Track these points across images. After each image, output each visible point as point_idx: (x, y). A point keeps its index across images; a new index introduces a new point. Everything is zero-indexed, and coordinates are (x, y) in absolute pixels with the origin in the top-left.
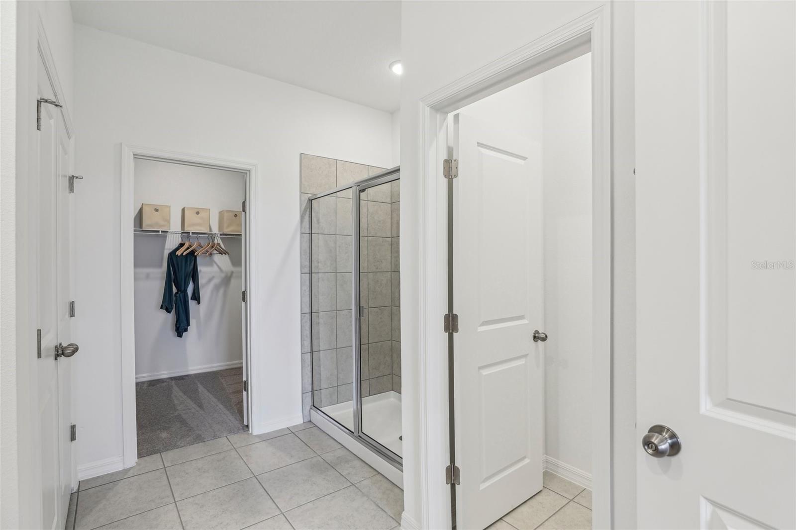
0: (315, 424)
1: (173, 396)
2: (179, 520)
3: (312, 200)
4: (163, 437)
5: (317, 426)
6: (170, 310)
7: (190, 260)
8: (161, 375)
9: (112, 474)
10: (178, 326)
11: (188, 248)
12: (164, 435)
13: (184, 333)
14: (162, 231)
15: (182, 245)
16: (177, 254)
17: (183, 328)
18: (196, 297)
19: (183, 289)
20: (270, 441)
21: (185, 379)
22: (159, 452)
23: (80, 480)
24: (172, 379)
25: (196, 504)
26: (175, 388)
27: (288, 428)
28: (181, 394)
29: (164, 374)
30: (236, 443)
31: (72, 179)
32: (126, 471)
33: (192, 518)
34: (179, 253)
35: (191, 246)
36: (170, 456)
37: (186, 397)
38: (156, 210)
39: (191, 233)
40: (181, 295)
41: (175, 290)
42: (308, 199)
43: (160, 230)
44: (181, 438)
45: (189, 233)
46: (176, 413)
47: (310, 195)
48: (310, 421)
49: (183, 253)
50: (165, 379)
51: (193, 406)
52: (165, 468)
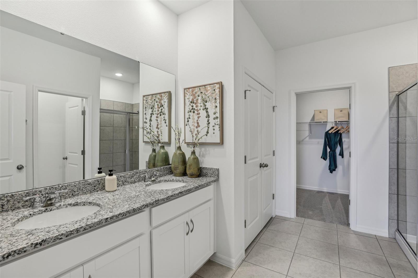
0: (397, 241)
1: (324, 199)
2: (297, 242)
3: (398, 95)
4: (310, 213)
5: (398, 243)
6: (326, 159)
7: (338, 135)
8: (323, 189)
9: (286, 217)
10: (330, 167)
11: (336, 129)
12: (311, 213)
13: (333, 171)
14: (323, 122)
15: (332, 128)
16: (329, 132)
17: (332, 169)
18: (342, 154)
19: (333, 149)
20: (359, 236)
21: (334, 194)
22: (305, 218)
23: (277, 215)
24: (328, 193)
25: (306, 241)
26: (327, 197)
27: (375, 235)
28: (328, 200)
29: (325, 190)
30: (339, 229)
31: (274, 107)
32: (291, 218)
33: (302, 244)
34: (330, 132)
35: (337, 128)
36: (308, 221)
37: (329, 202)
38: (320, 112)
39: (337, 122)
40: (332, 152)
41: (328, 150)
42: (396, 95)
43: (322, 121)
44: (316, 216)
45: (337, 121)
46: (321, 207)
47: (397, 92)
48: (395, 239)
49: (332, 132)
50: (325, 192)
51: (330, 206)
52: (303, 224)
